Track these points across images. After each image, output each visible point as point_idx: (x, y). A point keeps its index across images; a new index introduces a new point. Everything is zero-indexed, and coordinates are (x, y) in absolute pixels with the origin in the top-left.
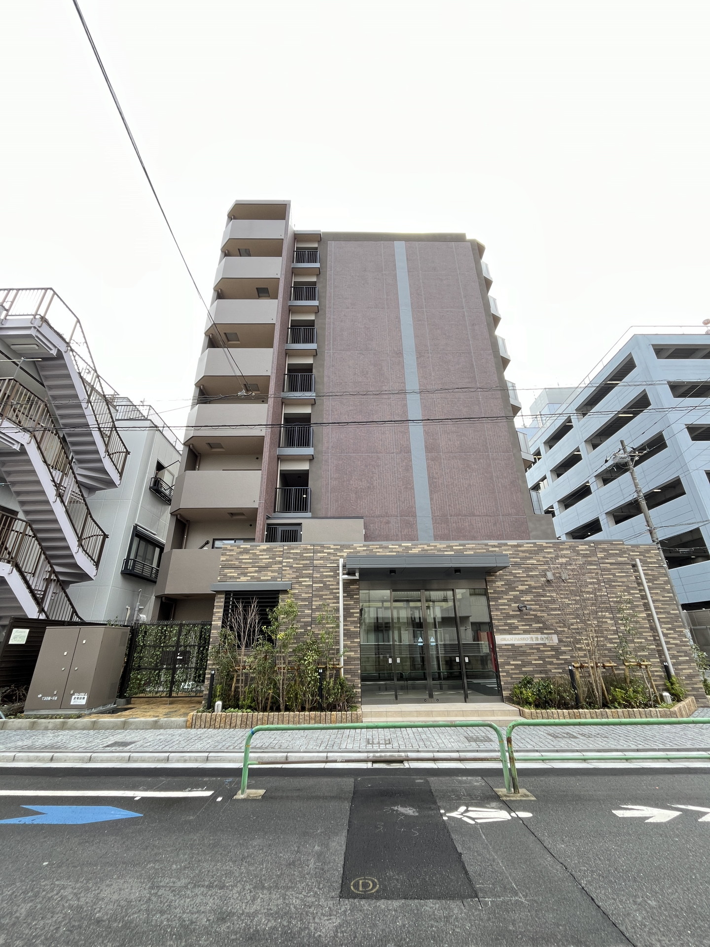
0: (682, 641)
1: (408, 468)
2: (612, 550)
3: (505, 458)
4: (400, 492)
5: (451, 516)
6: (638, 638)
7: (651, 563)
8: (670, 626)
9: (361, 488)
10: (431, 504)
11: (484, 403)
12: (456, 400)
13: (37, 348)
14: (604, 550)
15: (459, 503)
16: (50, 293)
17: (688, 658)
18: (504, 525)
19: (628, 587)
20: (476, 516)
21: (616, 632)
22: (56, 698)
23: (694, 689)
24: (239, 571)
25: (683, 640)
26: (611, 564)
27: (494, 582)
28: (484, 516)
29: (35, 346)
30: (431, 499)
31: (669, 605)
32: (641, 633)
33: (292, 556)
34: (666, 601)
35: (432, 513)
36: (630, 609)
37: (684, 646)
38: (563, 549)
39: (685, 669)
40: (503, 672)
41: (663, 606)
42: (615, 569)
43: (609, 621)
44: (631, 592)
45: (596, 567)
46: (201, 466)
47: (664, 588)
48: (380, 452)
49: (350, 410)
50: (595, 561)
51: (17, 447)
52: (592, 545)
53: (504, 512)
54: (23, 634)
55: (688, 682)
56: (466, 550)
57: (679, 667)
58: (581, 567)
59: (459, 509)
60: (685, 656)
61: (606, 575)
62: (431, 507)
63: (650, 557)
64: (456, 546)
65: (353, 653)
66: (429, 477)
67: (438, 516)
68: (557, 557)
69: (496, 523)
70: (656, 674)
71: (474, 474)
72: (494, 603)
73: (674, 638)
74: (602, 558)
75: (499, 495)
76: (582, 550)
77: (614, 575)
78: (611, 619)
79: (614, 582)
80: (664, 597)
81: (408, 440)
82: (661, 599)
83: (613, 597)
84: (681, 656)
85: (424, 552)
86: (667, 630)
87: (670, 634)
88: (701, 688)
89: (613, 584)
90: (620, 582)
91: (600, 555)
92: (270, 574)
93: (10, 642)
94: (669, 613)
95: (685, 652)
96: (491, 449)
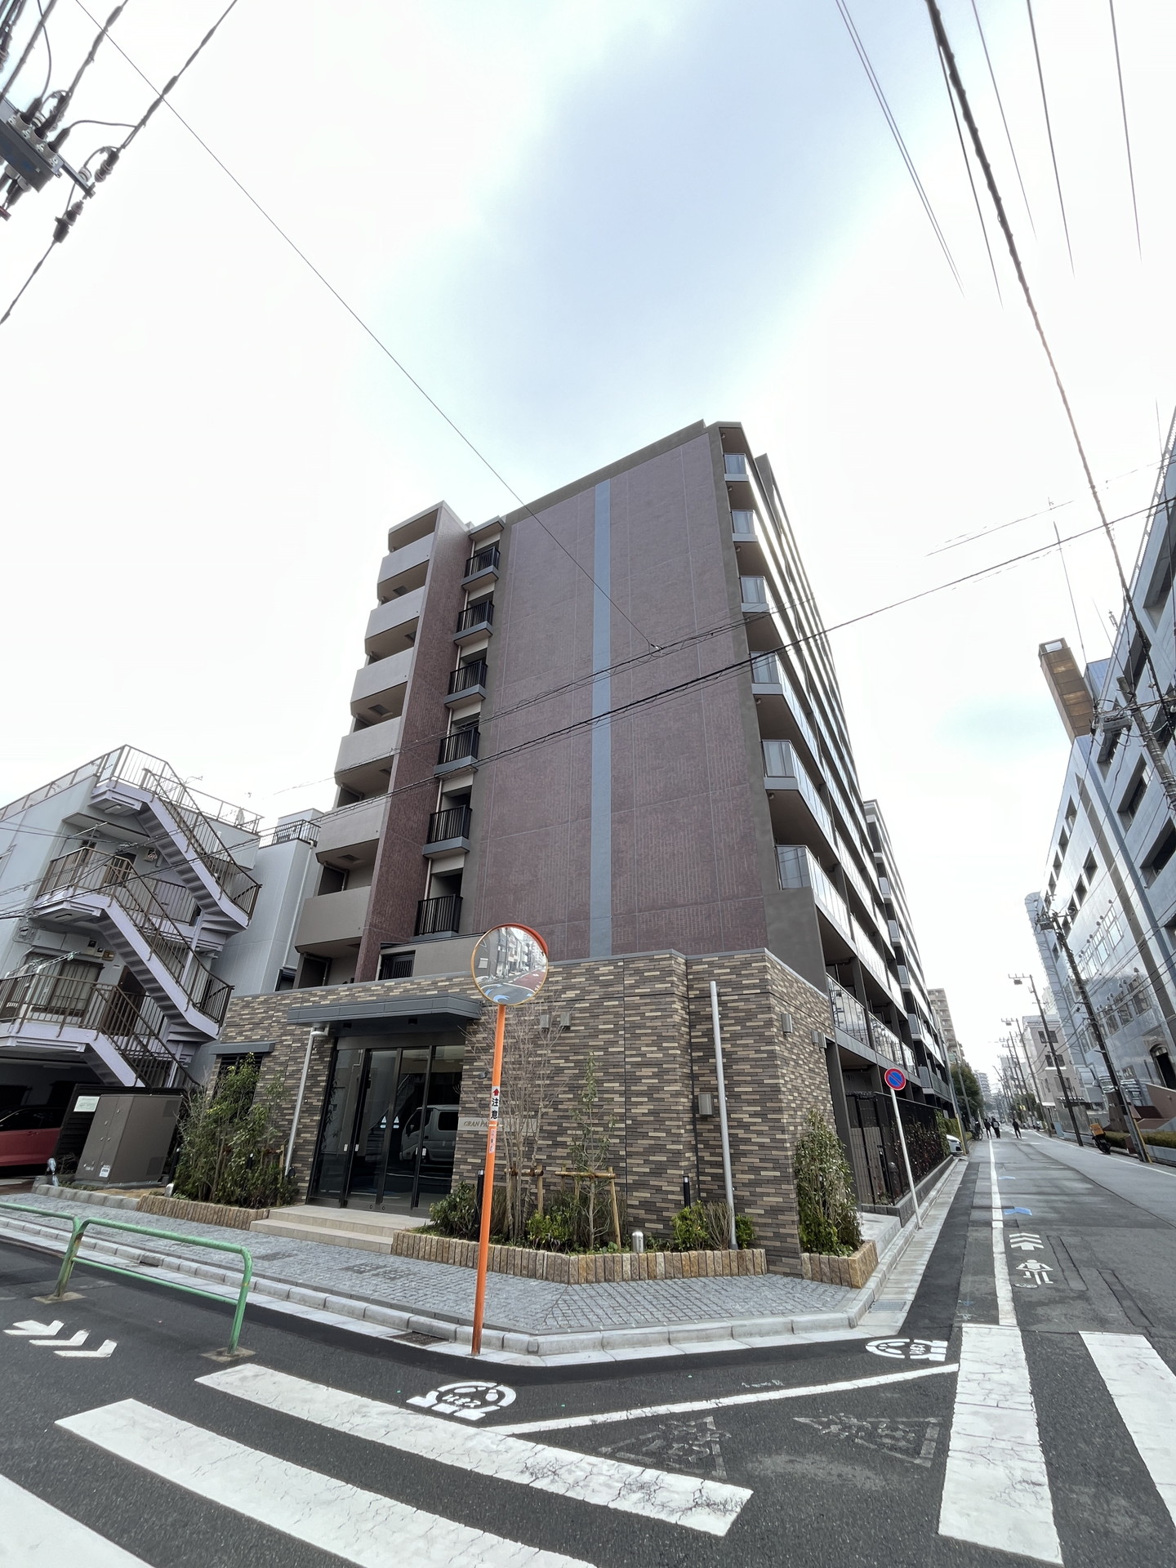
0: (773, 1140)
1: (586, 842)
2: (649, 970)
3: (735, 795)
4: (571, 882)
5: (640, 912)
6: (655, 1130)
7: (748, 987)
8: (759, 1109)
9: (522, 884)
10: (612, 896)
11: (709, 705)
12: (663, 712)
13: (119, 807)
14: (638, 972)
15: (653, 888)
16: (127, 749)
17: (778, 1174)
18: (723, 917)
19: (659, 1036)
20: (680, 906)
21: (623, 1118)
22: (92, 1169)
23: (777, 1236)
24: (238, 1030)
25: (778, 1137)
26: (642, 996)
27: (475, 1033)
28: (692, 904)
29: (118, 807)
30: (613, 887)
31: (763, 1067)
32: (662, 1122)
33: (282, 1008)
34: (761, 1059)
35: (613, 909)
36: (654, 1076)
37: (777, 1148)
38: (575, 976)
39: (768, 1195)
40: (457, 1173)
41: (751, 1070)
42: (646, 1004)
43: (617, 1098)
44: (665, 1045)
45: (617, 1003)
46: (349, 884)
47: (761, 1035)
48: (551, 825)
49: (518, 769)
50: (618, 992)
51: (97, 913)
52: (619, 964)
53: (725, 893)
54: (92, 1102)
55: (770, 1221)
56: (451, 986)
57: (758, 1190)
58: (598, 1003)
59: (654, 898)
60: (774, 1169)
61: (630, 1015)
62: (612, 901)
63: (747, 976)
64: (442, 981)
65: (309, 1135)
66: (614, 852)
67: (621, 914)
68: (565, 989)
69: (710, 915)
70: (670, 1197)
71: (682, 833)
72: (467, 1067)
73: (760, 1133)
74: (632, 986)
75: (719, 864)
76: (603, 975)
77: (642, 1015)
78: (621, 1094)
79: (640, 1028)
80: (757, 1052)
81: (589, 797)
82: (753, 1055)
83: (632, 1056)
84: (766, 1169)
85: (405, 994)
86: (751, 1116)
87: (755, 1124)
88: (792, 1236)
89: (637, 1032)
90: (649, 1028)
91: (629, 981)
92: (261, 1032)
93: (75, 1110)
94: (760, 1083)
95: (775, 1161)
96: (712, 784)
